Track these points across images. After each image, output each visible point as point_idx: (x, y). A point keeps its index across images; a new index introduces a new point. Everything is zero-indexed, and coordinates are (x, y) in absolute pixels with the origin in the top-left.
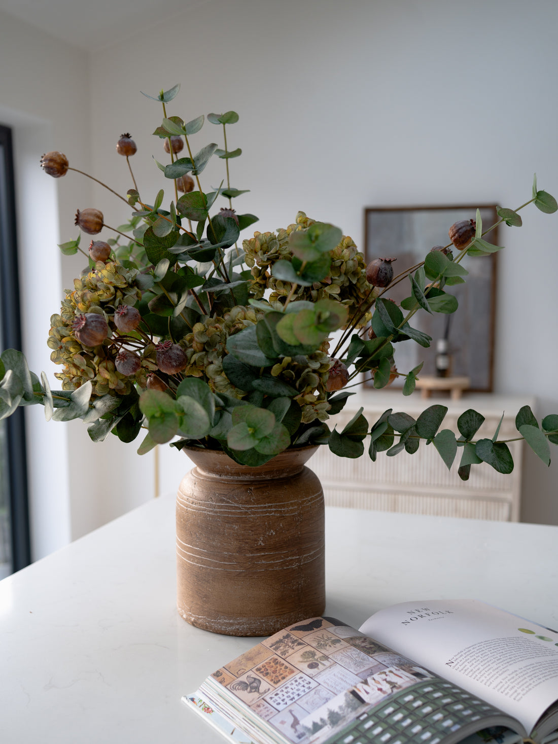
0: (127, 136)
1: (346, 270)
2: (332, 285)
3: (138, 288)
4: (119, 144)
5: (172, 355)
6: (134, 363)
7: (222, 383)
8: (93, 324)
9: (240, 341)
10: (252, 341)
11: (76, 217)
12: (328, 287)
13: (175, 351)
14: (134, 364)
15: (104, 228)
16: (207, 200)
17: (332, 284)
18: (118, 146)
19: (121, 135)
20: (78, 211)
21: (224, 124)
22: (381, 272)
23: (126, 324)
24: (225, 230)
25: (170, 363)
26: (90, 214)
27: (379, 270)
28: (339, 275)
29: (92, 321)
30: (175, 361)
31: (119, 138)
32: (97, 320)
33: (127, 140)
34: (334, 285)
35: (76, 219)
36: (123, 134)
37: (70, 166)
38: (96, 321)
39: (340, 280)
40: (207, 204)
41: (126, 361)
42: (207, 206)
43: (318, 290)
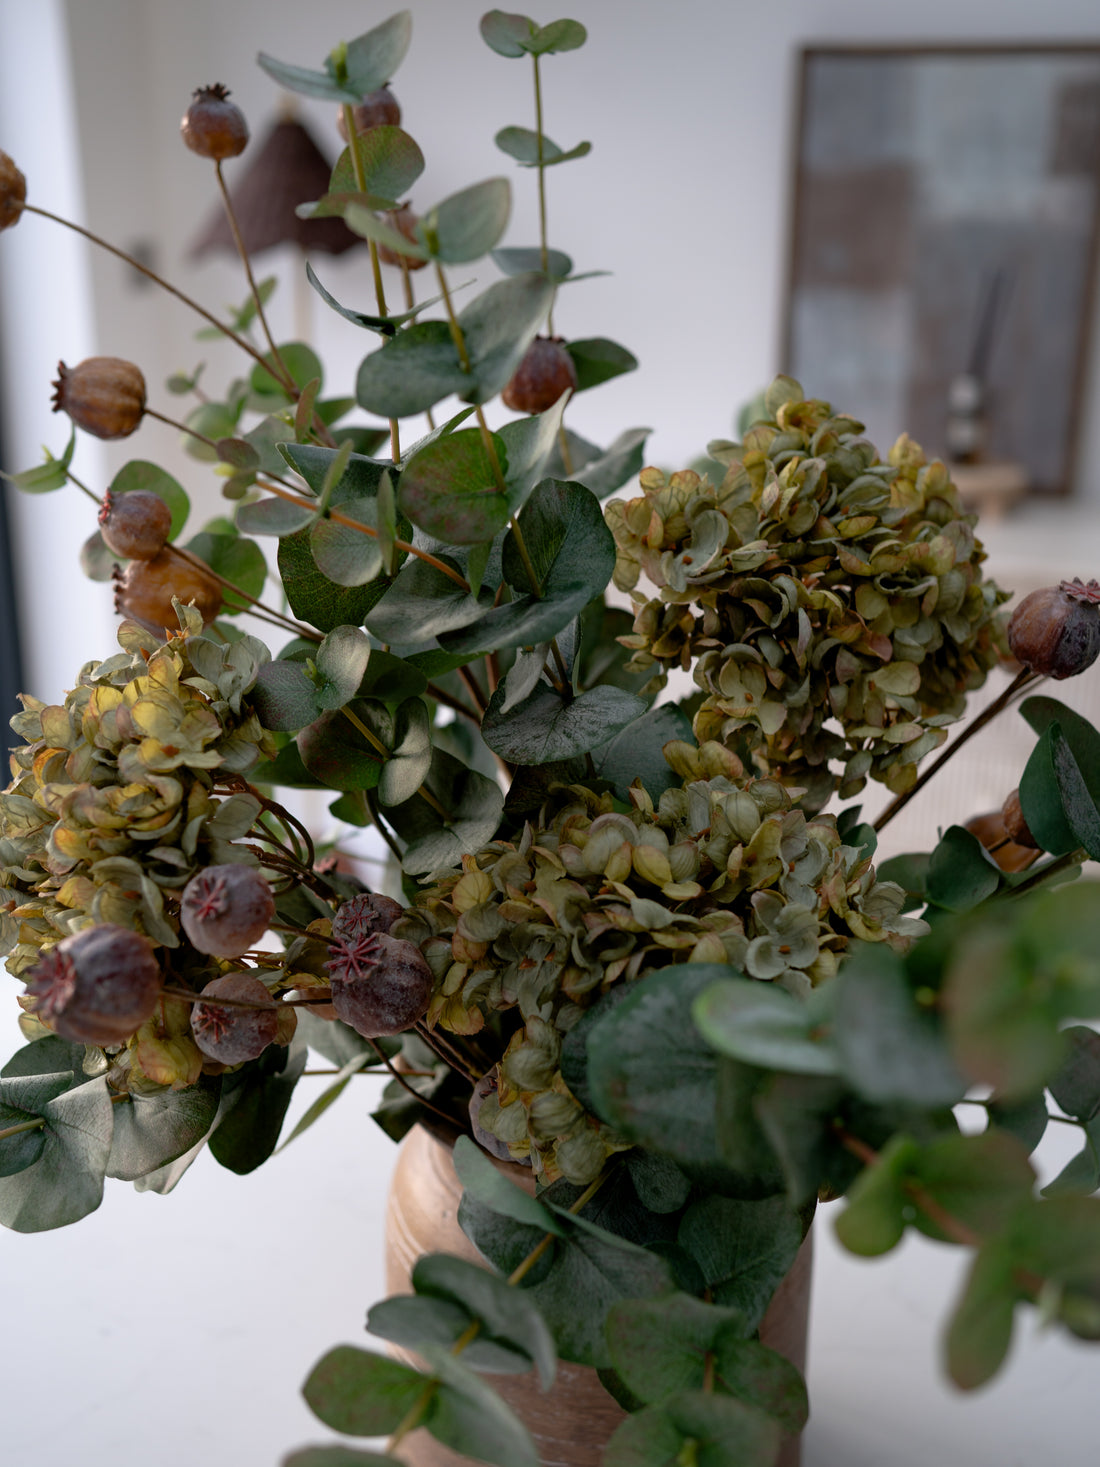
0: (218, 93)
1: (938, 603)
2: (893, 665)
3: (264, 725)
4: (190, 120)
5: (383, 991)
6: (256, 1034)
7: (557, 1121)
8: (102, 991)
9: (636, 1056)
10: (682, 1052)
11: (54, 391)
12: (881, 671)
13: (394, 977)
14: (255, 1039)
15: (147, 420)
16: (508, 457)
17: (893, 659)
18: (185, 122)
19: (194, 90)
20: (62, 367)
21: (536, 55)
22: (1069, 641)
23: (224, 944)
24: (561, 530)
25: (378, 1016)
26: (102, 384)
27: (1062, 636)
28: (915, 620)
29: (100, 980)
30: (396, 1012)
31: (189, 101)
32: (116, 968)
33: (215, 108)
34: (902, 665)
35: (56, 398)
36: (204, 88)
37: (30, 200)
38: (112, 976)
39: (918, 641)
40: (505, 470)
41: (226, 1034)
42: (508, 478)
43: (849, 683)
